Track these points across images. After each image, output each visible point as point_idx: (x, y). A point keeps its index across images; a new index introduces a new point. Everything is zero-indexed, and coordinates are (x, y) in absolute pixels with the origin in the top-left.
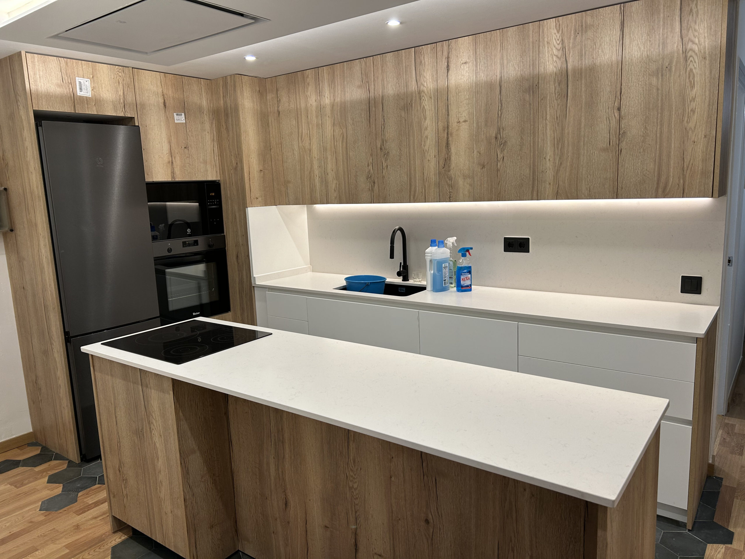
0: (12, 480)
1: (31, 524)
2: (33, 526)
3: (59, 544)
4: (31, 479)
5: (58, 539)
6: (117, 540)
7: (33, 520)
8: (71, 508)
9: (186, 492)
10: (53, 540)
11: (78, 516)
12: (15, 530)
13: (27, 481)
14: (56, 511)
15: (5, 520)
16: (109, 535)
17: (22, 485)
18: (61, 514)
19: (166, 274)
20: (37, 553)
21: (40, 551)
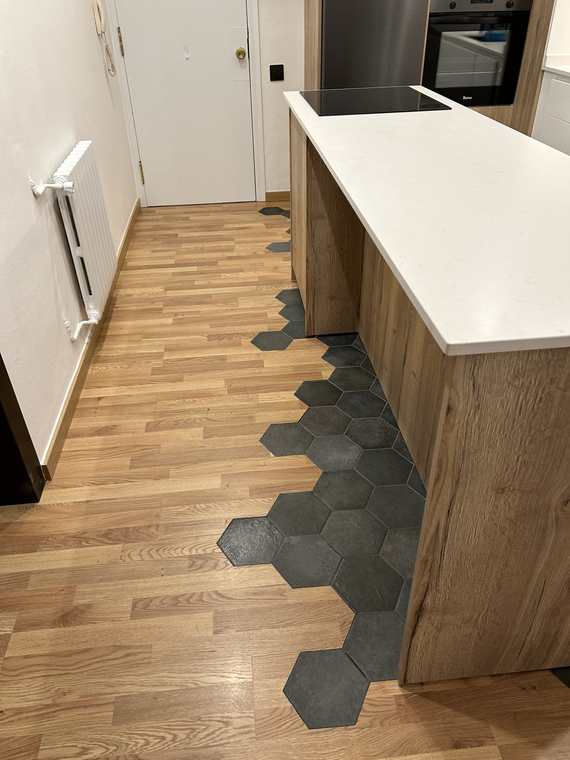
0: (268, 222)
1: (253, 254)
2: (255, 256)
3: (257, 274)
4: (279, 226)
5: (259, 271)
6: (290, 287)
7: (257, 253)
8: (284, 254)
9: (309, 253)
10: (256, 270)
11: (284, 260)
12: (243, 254)
13: (276, 226)
14: (274, 252)
15: (243, 246)
16: (289, 282)
17: (272, 227)
18: (275, 256)
19: (442, 37)
20: (241, 273)
21: (243, 273)
